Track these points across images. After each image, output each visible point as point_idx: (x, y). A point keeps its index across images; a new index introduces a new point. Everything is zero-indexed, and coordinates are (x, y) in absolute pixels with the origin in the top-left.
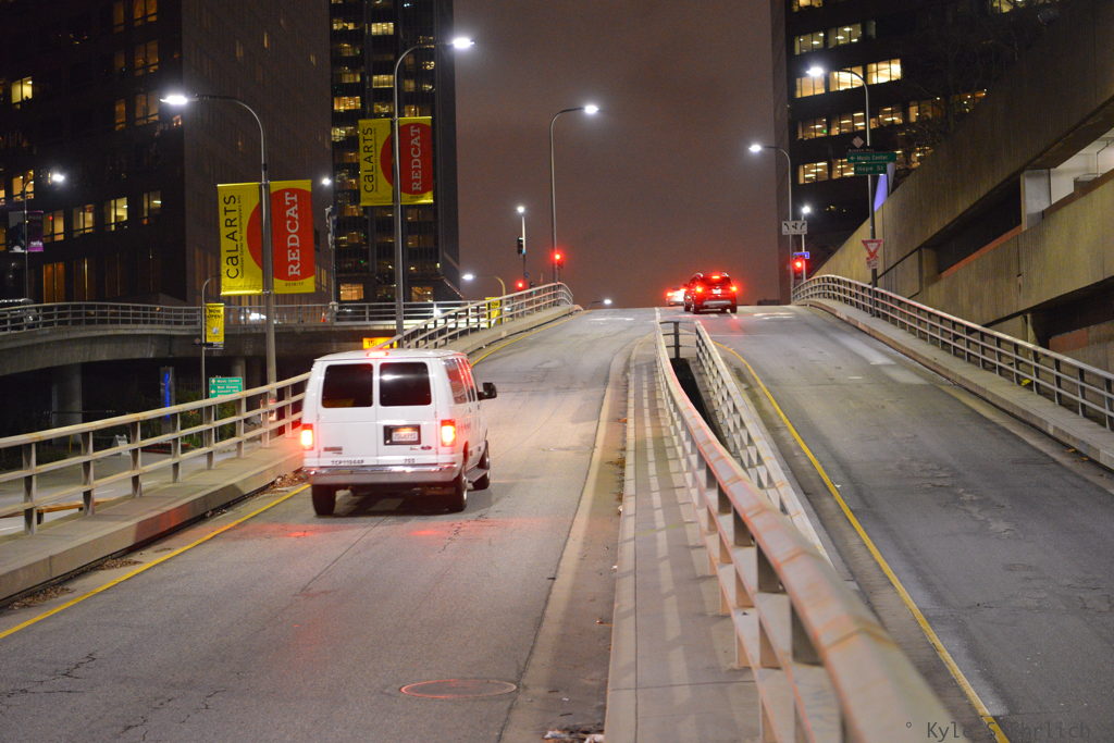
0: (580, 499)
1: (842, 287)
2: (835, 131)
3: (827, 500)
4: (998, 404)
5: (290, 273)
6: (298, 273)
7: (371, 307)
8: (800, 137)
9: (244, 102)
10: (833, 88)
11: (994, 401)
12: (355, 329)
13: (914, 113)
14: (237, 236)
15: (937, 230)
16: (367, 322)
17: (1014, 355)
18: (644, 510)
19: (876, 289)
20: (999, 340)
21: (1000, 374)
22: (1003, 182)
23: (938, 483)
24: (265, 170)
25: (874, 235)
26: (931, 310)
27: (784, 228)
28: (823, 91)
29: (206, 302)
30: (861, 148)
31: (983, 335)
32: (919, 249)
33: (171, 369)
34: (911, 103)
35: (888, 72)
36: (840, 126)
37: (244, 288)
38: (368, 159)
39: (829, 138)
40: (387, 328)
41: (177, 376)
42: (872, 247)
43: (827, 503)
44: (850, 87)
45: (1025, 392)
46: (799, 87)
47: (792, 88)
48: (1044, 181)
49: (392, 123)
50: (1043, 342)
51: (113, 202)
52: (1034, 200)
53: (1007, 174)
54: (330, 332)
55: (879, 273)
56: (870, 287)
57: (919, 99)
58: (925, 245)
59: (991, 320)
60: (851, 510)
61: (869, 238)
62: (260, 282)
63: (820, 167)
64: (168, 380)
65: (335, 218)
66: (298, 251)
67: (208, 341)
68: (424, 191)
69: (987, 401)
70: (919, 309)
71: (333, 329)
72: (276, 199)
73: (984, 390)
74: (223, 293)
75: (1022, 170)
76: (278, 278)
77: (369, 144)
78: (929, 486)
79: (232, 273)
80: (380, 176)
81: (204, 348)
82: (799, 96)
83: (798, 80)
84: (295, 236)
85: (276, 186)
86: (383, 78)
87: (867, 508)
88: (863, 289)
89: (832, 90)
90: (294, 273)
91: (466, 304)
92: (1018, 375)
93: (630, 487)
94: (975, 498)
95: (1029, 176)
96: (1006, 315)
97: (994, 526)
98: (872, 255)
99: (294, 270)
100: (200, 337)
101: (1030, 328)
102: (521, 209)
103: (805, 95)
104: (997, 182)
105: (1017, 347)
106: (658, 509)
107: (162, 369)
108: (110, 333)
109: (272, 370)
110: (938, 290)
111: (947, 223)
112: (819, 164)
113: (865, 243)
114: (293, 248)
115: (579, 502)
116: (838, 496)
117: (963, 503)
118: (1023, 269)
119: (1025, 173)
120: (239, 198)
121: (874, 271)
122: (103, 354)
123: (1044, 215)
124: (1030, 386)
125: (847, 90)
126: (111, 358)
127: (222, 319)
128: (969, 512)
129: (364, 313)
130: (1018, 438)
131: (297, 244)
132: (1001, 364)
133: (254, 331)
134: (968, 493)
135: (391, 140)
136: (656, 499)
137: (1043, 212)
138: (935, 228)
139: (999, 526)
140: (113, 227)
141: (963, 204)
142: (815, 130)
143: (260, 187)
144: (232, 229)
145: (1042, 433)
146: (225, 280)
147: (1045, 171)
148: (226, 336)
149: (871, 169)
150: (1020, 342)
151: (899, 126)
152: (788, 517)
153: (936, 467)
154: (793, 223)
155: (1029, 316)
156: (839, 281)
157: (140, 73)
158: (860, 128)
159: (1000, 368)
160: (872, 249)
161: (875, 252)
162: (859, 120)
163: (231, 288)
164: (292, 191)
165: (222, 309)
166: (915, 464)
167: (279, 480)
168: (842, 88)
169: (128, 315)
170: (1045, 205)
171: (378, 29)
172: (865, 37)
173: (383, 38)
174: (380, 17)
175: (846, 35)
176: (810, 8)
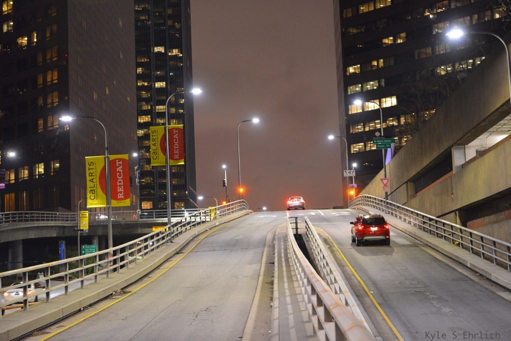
0: (253, 300)
1: (372, 200)
2: (367, 129)
3: (367, 298)
4: (445, 254)
5: (119, 197)
6: (123, 197)
7: (156, 212)
8: (351, 132)
9: (98, 119)
10: (366, 110)
11: (442, 252)
12: (149, 222)
13: (403, 120)
14: (94, 180)
15: (415, 173)
16: (154, 219)
17: (451, 231)
18: (283, 304)
19: (387, 201)
20: (444, 224)
21: (445, 239)
22: (444, 151)
23: (418, 290)
24: (107, 150)
25: (386, 177)
26: (412, 210)
27: (345, 174)
28: (361, 111)
29: (80, 211)
30: (379, 136)
31: (436, 221)
32: (406, 182)
33: (64, 242)
34: (401, 116)
35: (390, 102)
36: (369, 127)
37: (98, 204)
38: (154, 145)
39: (364, 132)
40: (164, 221)
41: (66, 244)
42: (385, 182)
43: (367, 300)
44: (373, 109)
45: (457, 247)
46: (350, 109)
47: (347, 110)
48: (462, 151)
49: (165, 128)
50: (464, 225)
51: (37, 165)
52: (458, 159)
53: (446, 148)
54: (137, 224)
55: (389, 194)
56: (385, 200)
57: (405, 114)
58: (410, 180)
59: (440, 215)
60: (378, 303)
61: (384, 177)
62: (105, 202)
63: (361, 145)
64: (63, 247)
65: (139, 171)
66: (122, 187)
67: (81, 228)
68: (180, 158)
69: (439, 252)
70: (407, 210)
71: (139, 222)
72: (112, 163)
73: (438, 247)
74: (88, 207)
75: (452, 146)
76: (113, 199)
77: (154, 137)
78: (414, 292)
79: (92, 198)
80: (160, 152)
81: (79, 232)
82: (350, 113)
83: (350, 106)
84: (121, 180)
85: (112, 157)
86: (161, 107)
87: (385, 303)
88: (381, 201)
89: (365, 110)
90: (121, 197)
91: (200, 210)
92: (453, 239)
93: (276, 294)
94: (435, 297)
95: (455, 149)
96: (447, 212)
97: (444, 310)
98: (385, 185)
99: (121, 196)
100: (77, 226)
101: (458, 217)
102: (224, 166)
103: (353, 113)
104: (441, 152)
105: (452, 227)
106: (289, 304)
107: (60, 242)
108: (36, 225)
109: (111, 242)
110: (415, 201)
111: (419, 170)
112: (360, 144)
113: (382, 180)
114: (120, 186)
115: (253, 301)
116: (372, 297)
117: (429, 299)
118: (454, 192)
119: (454, 147)
120: (95, 163)
121: (386, 193)
122: (32, 235)
123: (463, 166)
124: (458, 244)
125: (372, 110)
126: (37, 237)
127: (87, 218)
128: (432, 303)
129: (153, 215)
130: (454, 269)
131: (122, 184)
132: (445, 235)
133: (102, 224)
134: (431, 295)
135: (165, 135)
136: (288, 299)
137: (462, 165)
138: (413, 172)
139: (446, 310)
140: (37, 177)
141: (426, 162)
142: (358, 129)
143: (105, 158)
144: (92, 177)
145: (464, 266)
146: (89, 201)
147: (463, 146)
148: (89, 226)
149: (384, 146)
150: (454, 225)
151: (396, 126)
152: (349, 307)
153: (416, 283)
154: (349, 171)
155: (457, 212)
156: (370, 198)
157: (50, 106)
158: (378, 128)
159: (445, 237)
160: (385, 183)
161: (386, 184)
162: (378, 123)
163: (91, 204)
164: (120, 160)
165: (87, 214)
166: (407, 282)
167: (114, 293)
168: (370, 109)
169: (44, 217)
170: (463, 162)
171: (158, 85)
172: (380, 87)
173: (161, 89)
174: (159, 79)
175: (371, 85)
176: (354, 74)
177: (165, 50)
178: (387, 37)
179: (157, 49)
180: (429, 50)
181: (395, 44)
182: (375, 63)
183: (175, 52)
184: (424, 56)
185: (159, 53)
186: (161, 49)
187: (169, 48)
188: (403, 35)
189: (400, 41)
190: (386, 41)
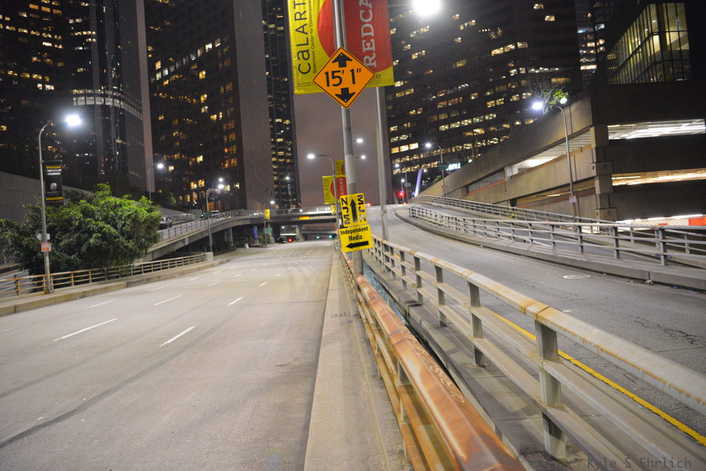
10: (401, 151)
14: (328, 189)
19: (446, 198)
28: (398, 152)
34: (420, 154)
35: (415, 146)
44: (405, 150)
46: (392, 152)
48: (511, 169)
50: (513, 206)
52: (508, 174)
53: (500, 167)
55: (446, 194)
56: (443, 197)
59: (495, 203)
67: (266, 219)
72: (337, 180)
75: (506, 166)
81: (265, 221)
95: (507, 168)
96: (500, 201)
98: (444, 189)
101: (509, 203)
103: (394, 153)
107: (254, 227)
110: (468, 196)
121: (444, 193)
123: (511, 177)
132: (502, 213)
144: (326, 188)
147: (511, 166)
150: (507, 207)
155: (509, 201)
158: (408, 160)
162: (408, 158)
165: (269, 211)
168: (403, 151)
170: (511, 175)
171: (279, 140)
172: (408, 138)
173: (280, 142)
174: (280, 137)
175: (404, 137)
176: (394, 131)
177: (282, 120)
178: (412, 110)
179: (277, 120)
180: (436, 118)
181: (416, 115)
182: (406, 125)
183: (287, 122)
184: (432, 121)
185: (279, 122)
186: (280, 120)
187: (284, 119)
188: (421, 109)
189: (419, 113)
190: (411, 113)
